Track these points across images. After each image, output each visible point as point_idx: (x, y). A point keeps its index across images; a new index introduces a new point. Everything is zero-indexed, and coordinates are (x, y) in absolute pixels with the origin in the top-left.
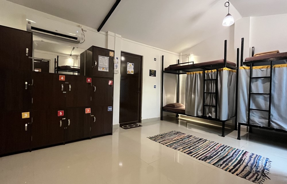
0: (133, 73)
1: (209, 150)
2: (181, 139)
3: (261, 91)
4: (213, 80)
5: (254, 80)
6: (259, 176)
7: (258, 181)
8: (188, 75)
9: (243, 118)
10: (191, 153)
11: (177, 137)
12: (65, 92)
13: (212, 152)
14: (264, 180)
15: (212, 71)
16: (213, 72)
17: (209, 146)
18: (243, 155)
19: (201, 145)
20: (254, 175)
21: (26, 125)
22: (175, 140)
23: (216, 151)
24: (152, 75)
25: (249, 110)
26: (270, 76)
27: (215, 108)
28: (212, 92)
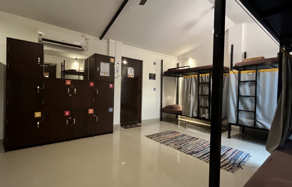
0: (133, 77)
1: (198, 147)
2: (175, 138)
3: (248, 94)
4: (207, 83)
5: (242, 83)
6: (235, 167)
7: (232, 171)
8: (184, 78)
9: (233, 118)
10: (181, 148)
11: (172, 136)
12: (71, 95)
13: (200, 148)
14: (237, 170)
15: (205, 75)
16: (207, 76)
17: (199, 143)
18: (227, 151)
19: (192, 143)
20: (230, 165)
21: (38, 123)
22: (169, 138)
23: (203, 148)
24: (152, 79)
25: (238, 111)
26: (255, 80)
27: (208, 109)
28: (206, 94)
